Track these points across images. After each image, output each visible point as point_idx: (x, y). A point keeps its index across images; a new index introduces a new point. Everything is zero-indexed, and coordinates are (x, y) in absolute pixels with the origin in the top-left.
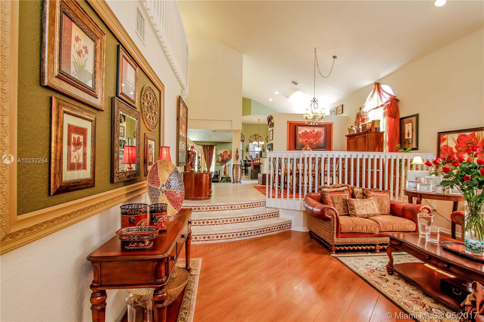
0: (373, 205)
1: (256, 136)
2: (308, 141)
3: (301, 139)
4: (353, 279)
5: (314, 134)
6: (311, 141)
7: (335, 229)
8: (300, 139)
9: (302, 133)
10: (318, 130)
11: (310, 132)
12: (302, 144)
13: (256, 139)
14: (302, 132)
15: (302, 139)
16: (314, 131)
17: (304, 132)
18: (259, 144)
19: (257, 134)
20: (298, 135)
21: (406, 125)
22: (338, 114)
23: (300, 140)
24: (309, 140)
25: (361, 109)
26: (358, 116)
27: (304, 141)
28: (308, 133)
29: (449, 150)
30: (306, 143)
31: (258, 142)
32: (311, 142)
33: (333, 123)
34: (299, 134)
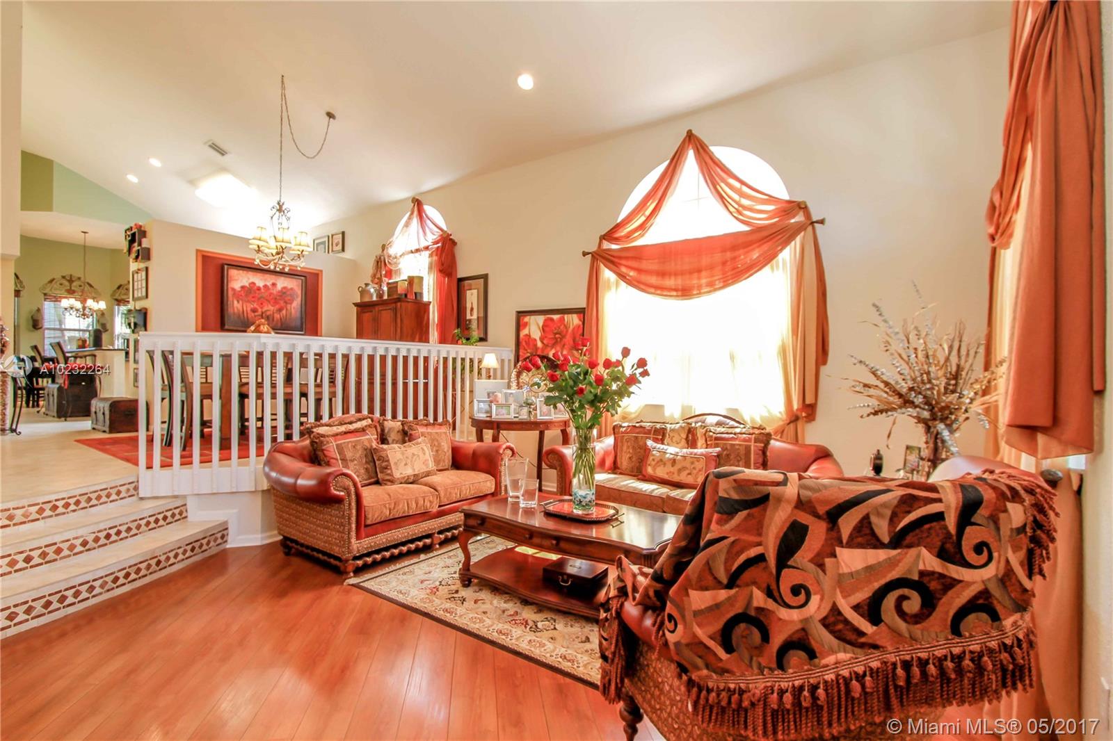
0: (424, 454)
1: (71, 281)
2: (260, 310)
3: (238, 302)
4: (403, 620)
5: (274, 292)
6: (266, 311)
7: (354, 519)
8: (236, 302)
9: (243, 287)
10: (285, 285)
11: (265, 286)
12: (242, 316)
13: (71, 292)
14: (242, 284)
15: (241, 302)
16: (274, 285)
17: (247, 285)
18: (84, 308)
19: (76, 274)
20: (230, 293)
21: (468, 293)
22: (332, 251)
23: (236, 306)
24: (262, 308)
25: (384, 247)
26: (378, 262)
27: (249, 309)
28: (259, 289)
29: (531, 344)
30: (253, 314)
31: (84, 301)
32: (268, 313)
33: (321, 271)
34: (233, 289)
